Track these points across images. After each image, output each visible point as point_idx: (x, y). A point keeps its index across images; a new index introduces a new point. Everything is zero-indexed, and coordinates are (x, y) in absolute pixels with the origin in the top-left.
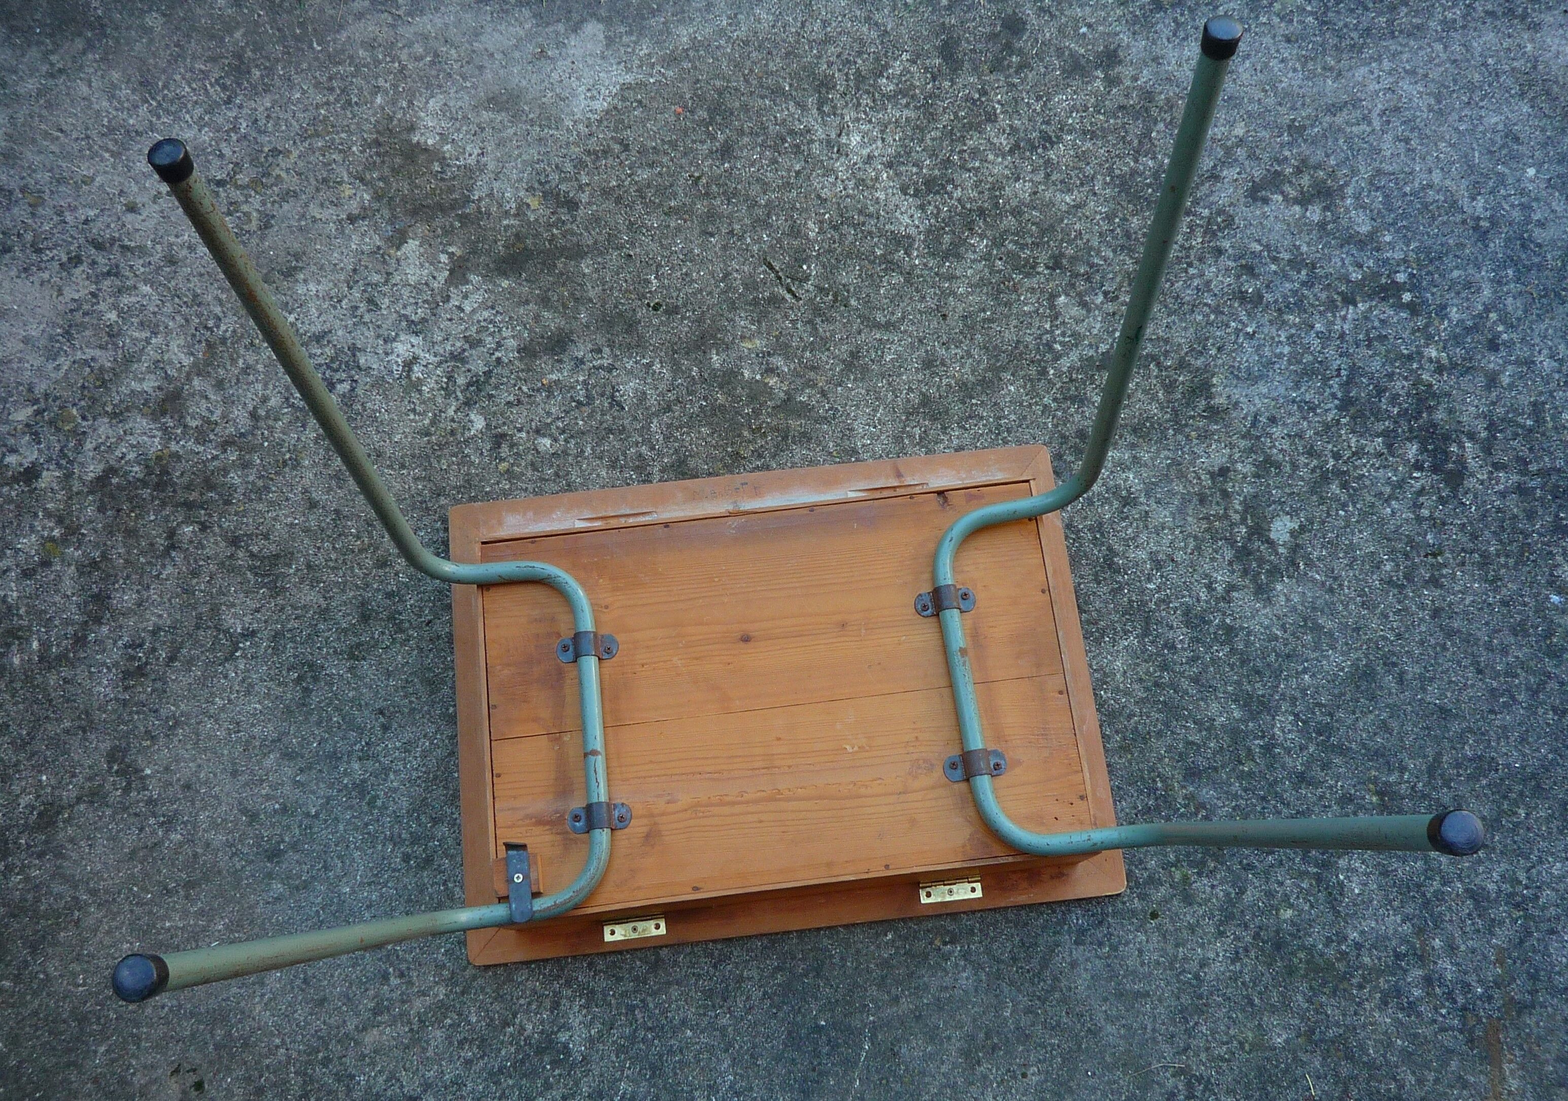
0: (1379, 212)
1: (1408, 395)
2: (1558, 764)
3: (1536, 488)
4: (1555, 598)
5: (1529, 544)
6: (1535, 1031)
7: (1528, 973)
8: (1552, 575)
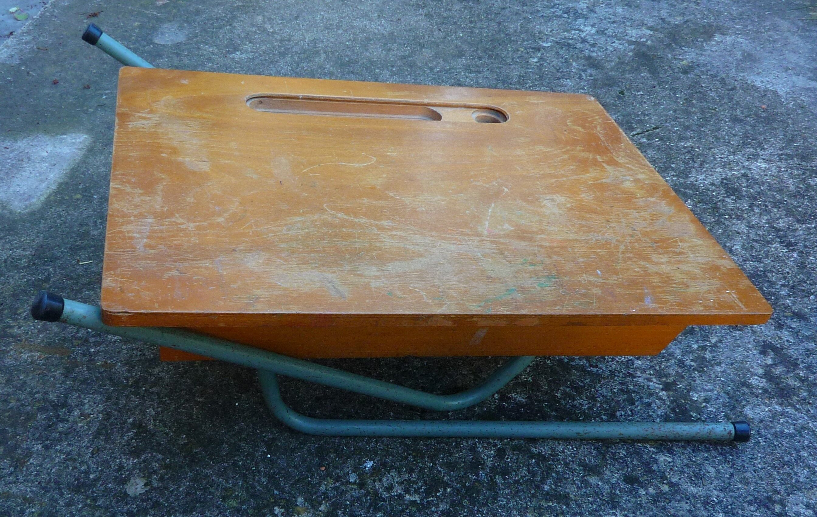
0: (771, 428)
1: (574, 406)
2: (228, 431)
3: (477, 475)
4: (369, 465)
5: (424, 458)
6: (50, 374)
7: (88, 379)
8: (392, 467)
